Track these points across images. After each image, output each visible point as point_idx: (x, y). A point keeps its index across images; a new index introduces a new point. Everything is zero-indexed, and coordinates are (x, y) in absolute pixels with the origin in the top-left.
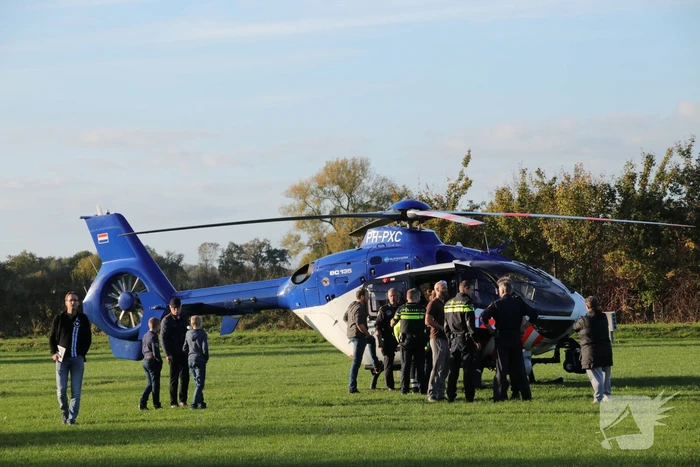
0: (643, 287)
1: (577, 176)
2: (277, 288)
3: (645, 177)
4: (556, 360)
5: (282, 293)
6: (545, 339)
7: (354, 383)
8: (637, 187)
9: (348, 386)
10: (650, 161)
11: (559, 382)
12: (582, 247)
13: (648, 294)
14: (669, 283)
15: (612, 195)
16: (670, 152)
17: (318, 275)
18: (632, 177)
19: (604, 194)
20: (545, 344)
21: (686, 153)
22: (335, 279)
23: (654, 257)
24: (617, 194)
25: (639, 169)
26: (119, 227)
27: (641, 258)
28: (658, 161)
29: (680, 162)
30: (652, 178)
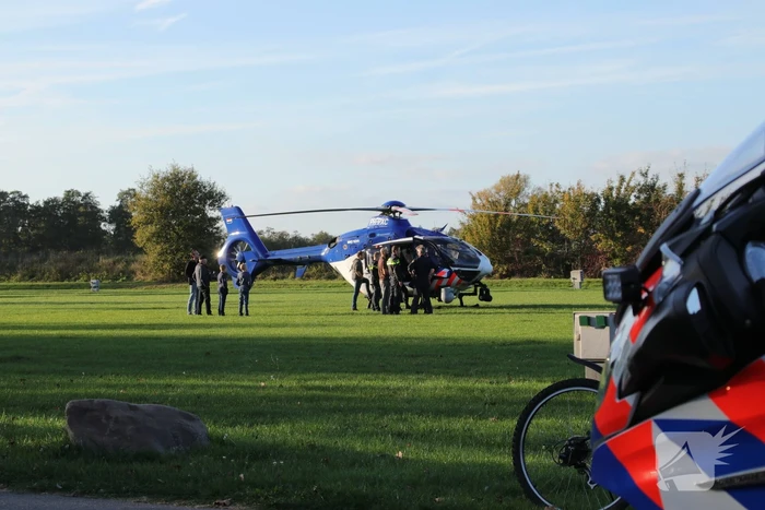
0: (615, 256)
1: (579, 188)
2: (321, 250)
3: (619, 189)
4: (475, 294)
5: (323, 254)
6: (463, 282)
7: (355, 305)
8: (614, 195)
9: (352, 308)
10: (622, 179)
11: (477, 306)
12: (579, 231)
13: (618, 260)
14: (629, 254)
15: (599, 200)
16: (633, 173)
17: (342, 244)
18: (611, 189)
19: (594, 200)
20: (464, 284)
21: (645, 175)
22: (351, 246)
23: (622, 237)
24: (602, 200)
25: (616, 184)
26: (237, 214)
27: (614, 238)
28: (627, 180)
29: (642, 181)
30: (623, 190)
